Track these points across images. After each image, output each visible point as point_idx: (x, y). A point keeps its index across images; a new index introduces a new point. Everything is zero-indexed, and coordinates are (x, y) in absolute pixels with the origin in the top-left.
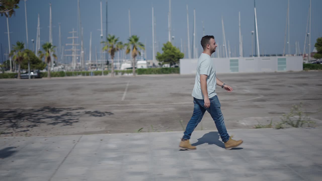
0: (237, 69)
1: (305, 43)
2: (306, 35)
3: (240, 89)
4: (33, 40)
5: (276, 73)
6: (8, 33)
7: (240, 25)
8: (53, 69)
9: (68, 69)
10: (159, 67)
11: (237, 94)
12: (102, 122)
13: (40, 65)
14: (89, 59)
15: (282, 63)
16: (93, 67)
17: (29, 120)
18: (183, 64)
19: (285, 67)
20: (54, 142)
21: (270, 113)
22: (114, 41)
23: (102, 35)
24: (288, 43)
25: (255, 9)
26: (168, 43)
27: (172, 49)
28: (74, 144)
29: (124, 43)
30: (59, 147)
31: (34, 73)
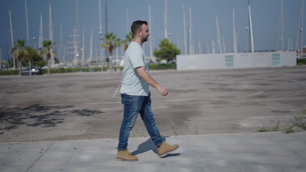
0: (232, 65)
1: (297, 38)
2: (298, 31)
3: (237, 84)
4: (34, 38)
5: (270, 69)
6: (12, 31)
7: (234, 22)
8: (53, 66)
9: (70, 65)
10: (156, 63)
11: (235, 90)
12: (86, 123)
13: (41, 62)
14: (90, 56)
15: (277, 58)
16: (94, 63)
17: (8, 120)
18: (180, 60)
19: (279, 62)
20: (17, 152)
21: (273, 111)
22: (111, 38)
23: (101, 33)
24: (282, 38)
25: (249, 7)
26: (165, 40)
27: (169, 45)
28: (41, 154)
29: (122, 40)
30: (19, 159)
31: (35, 70)
